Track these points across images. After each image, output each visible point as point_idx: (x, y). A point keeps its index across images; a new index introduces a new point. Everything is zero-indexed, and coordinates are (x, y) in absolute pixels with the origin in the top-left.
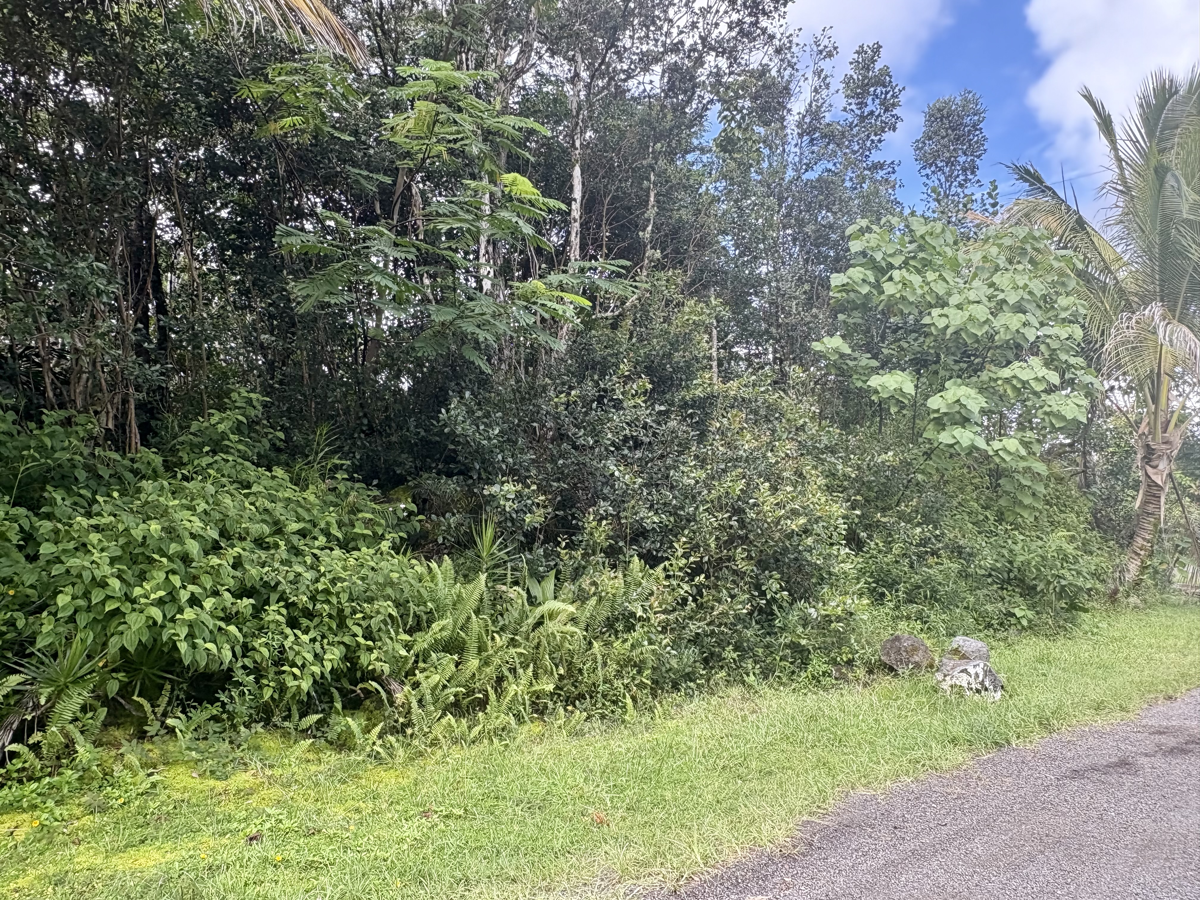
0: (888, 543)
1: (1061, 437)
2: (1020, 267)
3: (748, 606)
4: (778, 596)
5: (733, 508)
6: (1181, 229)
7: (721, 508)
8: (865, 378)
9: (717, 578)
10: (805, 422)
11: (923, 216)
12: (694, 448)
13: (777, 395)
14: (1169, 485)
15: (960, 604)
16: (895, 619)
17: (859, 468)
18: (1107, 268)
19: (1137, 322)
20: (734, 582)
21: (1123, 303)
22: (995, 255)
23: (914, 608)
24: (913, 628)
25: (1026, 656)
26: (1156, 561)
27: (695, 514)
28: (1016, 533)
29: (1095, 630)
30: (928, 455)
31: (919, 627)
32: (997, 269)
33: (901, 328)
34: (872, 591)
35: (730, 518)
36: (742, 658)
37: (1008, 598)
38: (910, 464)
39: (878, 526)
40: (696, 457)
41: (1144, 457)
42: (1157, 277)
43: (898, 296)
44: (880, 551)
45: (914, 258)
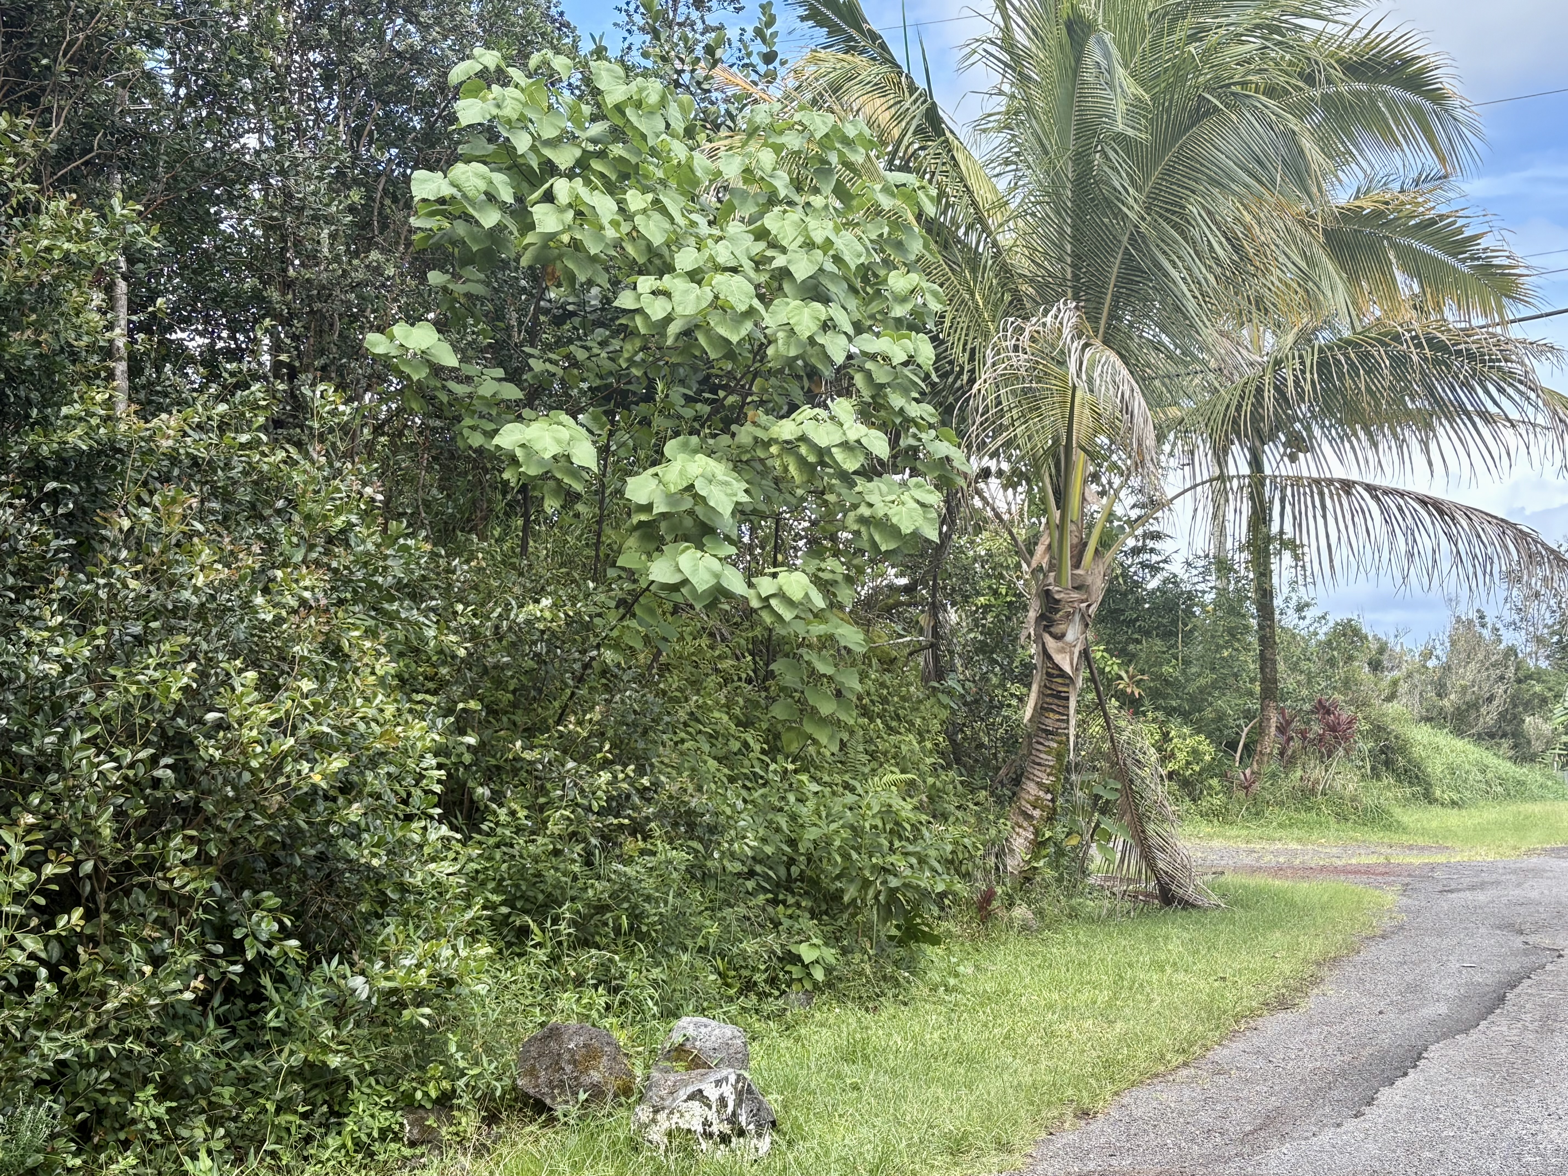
0: (538, 810)
1: (892, 571)
2: (817, 201)
3: (197, 983)
4: (274, 952)
5: (163, 735)
6: (1112, 154)
7: (132, 736)
8: (491, 426)
9: (118, 916)
10: (350, 525)
11: (621, 61)
12: (60, 582)
13: (281, 455)
14: (1084, 673)
15: (689, 943)
16: (551, 986)
17: (475, 635)
18: (981, 220)
19: (1033, 339)
20: (162, 923)
21: (1007, 297)
22: (768, 167)
23: (592, 957)
24: (590, 1006)
25: (821, 1049)
26: (1060, 830)
27: (59, 753)
28: (804, 778)
29: (952, 981)
30: (627, 606)
31: (602, 1001)
32: (772, 200)
33: (573, 314)
34: (499, 924)
35: (154, 761)
36: (178, 1116)
37: (787, 923)
38: (588, 627)
39: (515, 772)
40: (66, 605)
41: (1041, 617)
42: (1069, 248)
43: (566, 238)
44: (519, 830)
45: (602, 155)
